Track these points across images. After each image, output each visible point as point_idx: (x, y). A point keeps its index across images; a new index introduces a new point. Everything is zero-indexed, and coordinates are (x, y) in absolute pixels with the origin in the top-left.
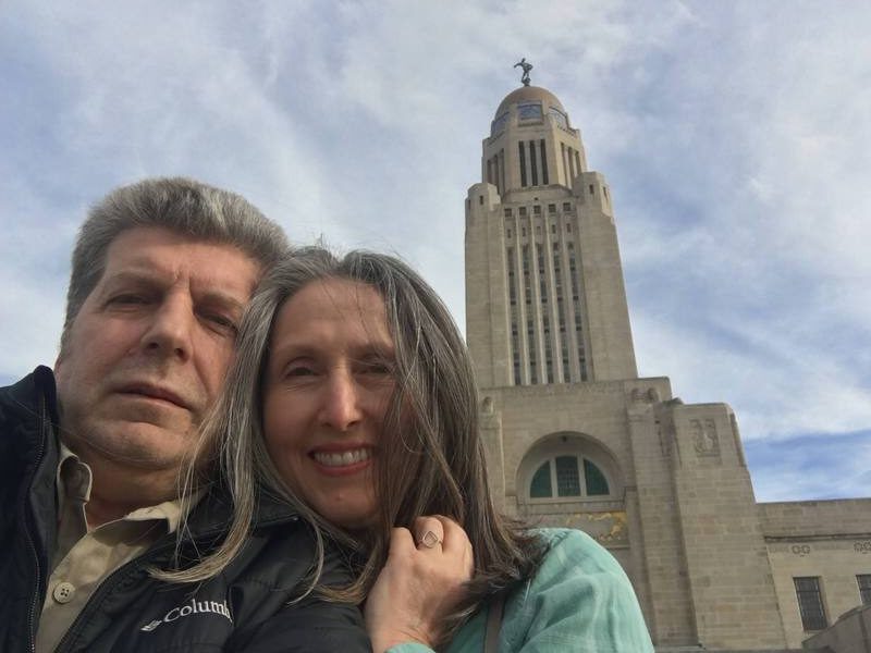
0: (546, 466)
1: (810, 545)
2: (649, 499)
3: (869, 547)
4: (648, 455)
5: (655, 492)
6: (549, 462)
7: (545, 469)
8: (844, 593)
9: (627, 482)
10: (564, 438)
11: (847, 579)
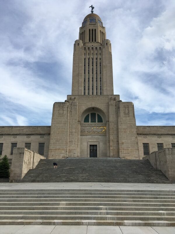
1: (147, 136)
2: (112, 124)
3: (160, 137)
4: (113, 113)
5: (113, 122)
6: (89, 114)
7: (88, 116)
8: (154, 147)
9: (107, 120)
10: (93, 109)
11: (155, 144)
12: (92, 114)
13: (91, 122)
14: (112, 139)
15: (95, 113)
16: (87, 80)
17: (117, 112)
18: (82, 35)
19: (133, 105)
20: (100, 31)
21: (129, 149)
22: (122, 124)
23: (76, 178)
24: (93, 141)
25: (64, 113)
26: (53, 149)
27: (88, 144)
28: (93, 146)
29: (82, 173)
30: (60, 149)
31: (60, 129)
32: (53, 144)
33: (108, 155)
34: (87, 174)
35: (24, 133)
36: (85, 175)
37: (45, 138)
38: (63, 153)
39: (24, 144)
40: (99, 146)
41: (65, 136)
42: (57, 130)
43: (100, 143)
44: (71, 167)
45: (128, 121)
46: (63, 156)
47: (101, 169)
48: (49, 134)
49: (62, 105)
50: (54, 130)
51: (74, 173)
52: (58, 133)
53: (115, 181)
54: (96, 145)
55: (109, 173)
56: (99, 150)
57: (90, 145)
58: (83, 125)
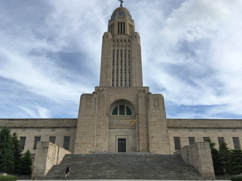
1: (178, 129)
2: (141, 117)
3: (192, 130)
4: (142, 106)
5: (143, 115)
6: (117, 106)
7: (116, 108)
8: (185, 141)
9: (136, 112)
10: (122, 101)
11: (186, 138)
13: (120, 114)
14: (142, 132)
15: (124, 105)
16: (116, 72)
17: (146, 104)
18: (111, 27)
19: (163, 97)
20: (129, 24)
21: (160, 143)
22: (152, 116)
23: (103, 174)
24: (121, 134)
25: (92, 105)
26: (79, 143)
27: (116, 137)
28: (122, 139)
29: (110, 169)
30: (86, 143)
31: (87, 121)
32: (80, 137)
33: (137, 150)
34: (116, 170)
35: (49, 126)
36: (113, 171)
37: (71, 131)
38: (90, 148)
39: (48, 138)
40: (128, 140)
41: (93, 129)
42: (84, 123)
43: (129, 137)
44: (99, 163)
45: (158, 114)
46: (90, 151)
47: (130, 165)
48: (76, 127)
49: (89, 97)
50: (81, 123)
51: (101, 169)
52: (85, 126)
53: (145, 178)
54: (125, 139)
55: (139, 169)
56: (128, 144)
57: (119, 139)
58: (111, 117)
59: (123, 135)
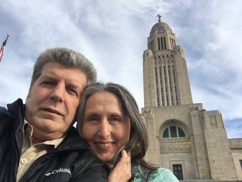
0: (167, 129)
2: (197, 138)
4: (196, 125)
5: (198, 136)
6: (168, 128)
7: (166, 131)
9: (191, 133)
10: (172, 121)
12: (171, 127)
13: (171, 137)
14: (200, 156)
15: (175, 125)
17: (201, 123)
19: (221, 114)
20: (170, 38)
21: (223, 168)
22: (210, 137)
24: (176, 160)
27: (170, 163)
28: (177, 166)
33: (197, 176)
40: (184, 166)
43: (185, 162)
45: (217, 133)
54: (181, 165)
56: (185, 170)
57: (174, 165)
58: (162, 141)
59: (177, 160)
